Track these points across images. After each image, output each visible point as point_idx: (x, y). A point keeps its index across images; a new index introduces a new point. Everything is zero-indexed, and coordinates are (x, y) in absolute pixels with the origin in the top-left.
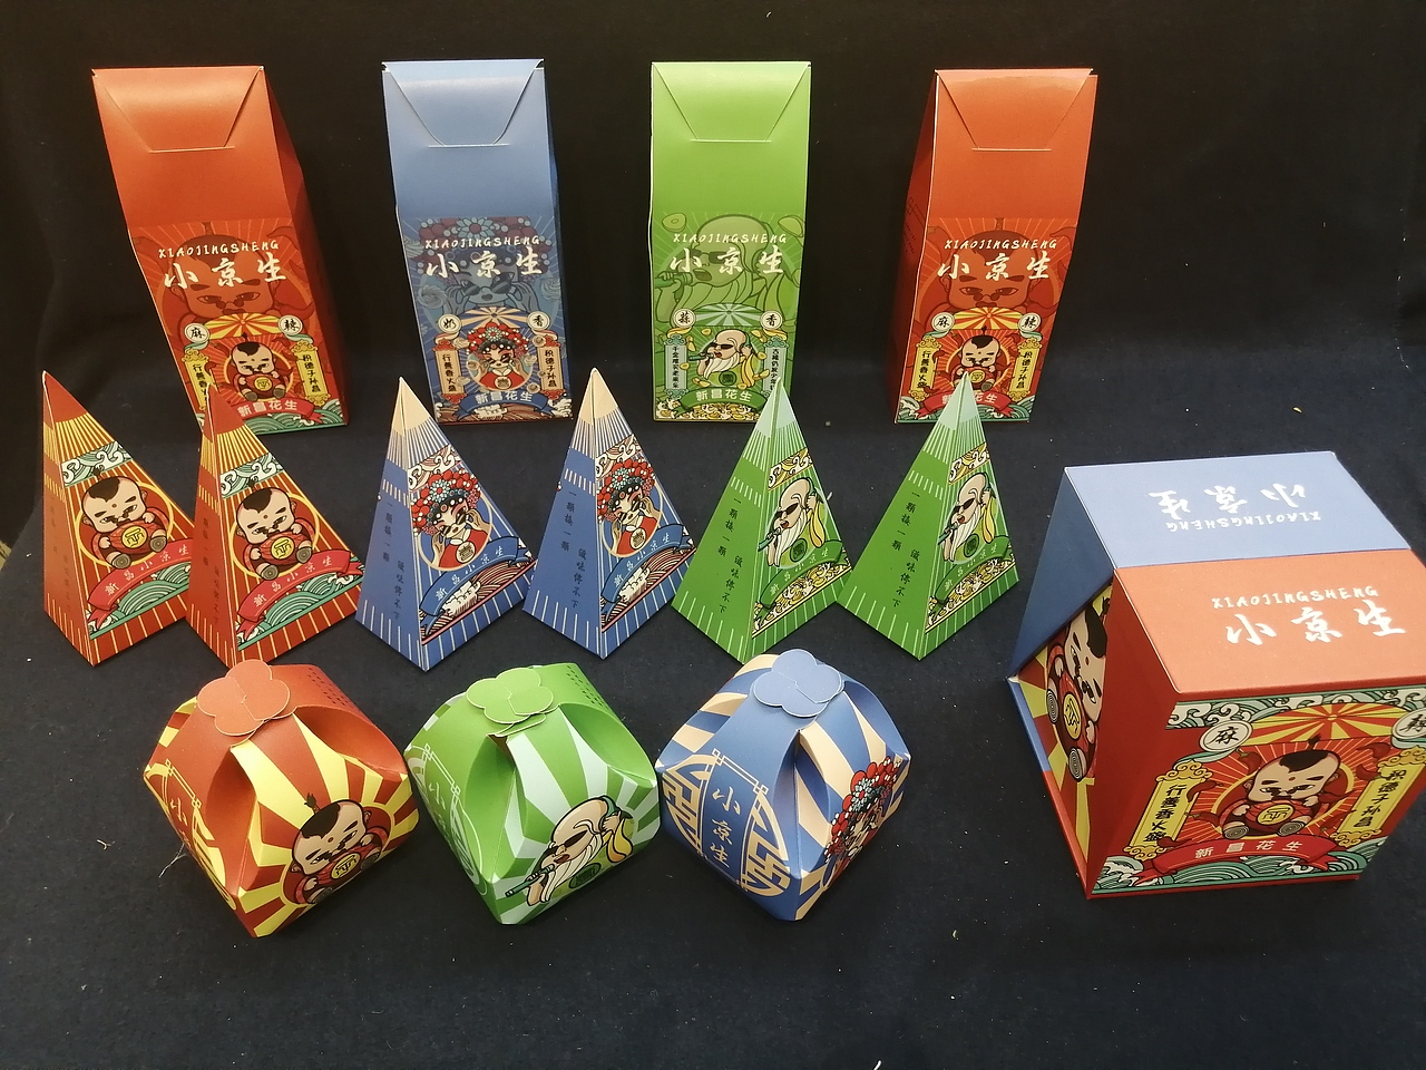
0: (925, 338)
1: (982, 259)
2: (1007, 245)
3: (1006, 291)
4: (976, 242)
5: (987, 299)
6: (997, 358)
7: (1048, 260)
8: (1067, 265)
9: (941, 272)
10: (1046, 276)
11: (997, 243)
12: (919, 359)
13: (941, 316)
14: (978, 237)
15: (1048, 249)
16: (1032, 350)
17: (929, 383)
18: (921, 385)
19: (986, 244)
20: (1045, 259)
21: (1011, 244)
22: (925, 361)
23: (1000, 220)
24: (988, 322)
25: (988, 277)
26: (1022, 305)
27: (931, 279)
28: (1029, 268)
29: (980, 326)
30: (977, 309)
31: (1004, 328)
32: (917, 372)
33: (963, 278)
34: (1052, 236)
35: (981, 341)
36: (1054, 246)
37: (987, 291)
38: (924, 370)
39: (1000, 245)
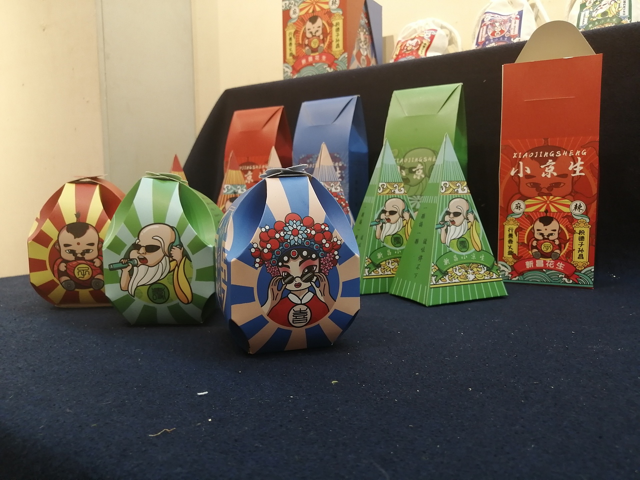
0: (509, 218)
1: (538, 164)
2: (553, 155)
3: (557, 185)
4: (532, 154)
5: (546, 191)
6: (559, 234)
7: (583, 163)
8: (597, 165)
9: (513, 173)
10: (583, 174)
11: (546, 154)
12: (507, 234)
13: (516, 202)
14: (534, 150)
15: (581, 155)
16: (584, 229)
17: (515, 251)
18: (511, 253)
19: (539, 154)
20: (580, 163)
21: (555, 154)
22: (511, 235)
23: (546, 139)
24: (548, 206)
25: (543, 175)
26: (570, 194)
27: (507, 178)
28: (570, 168)
29: (543, 210)
30: (539, 198)
31: (560, 211)
32: (506, 244)
33: (527, 176)
34: (581, 148)
35: (546, 220)
36: (585, 153)
37: (544, 185)
38: (511, 242)
39: (549, 155)
